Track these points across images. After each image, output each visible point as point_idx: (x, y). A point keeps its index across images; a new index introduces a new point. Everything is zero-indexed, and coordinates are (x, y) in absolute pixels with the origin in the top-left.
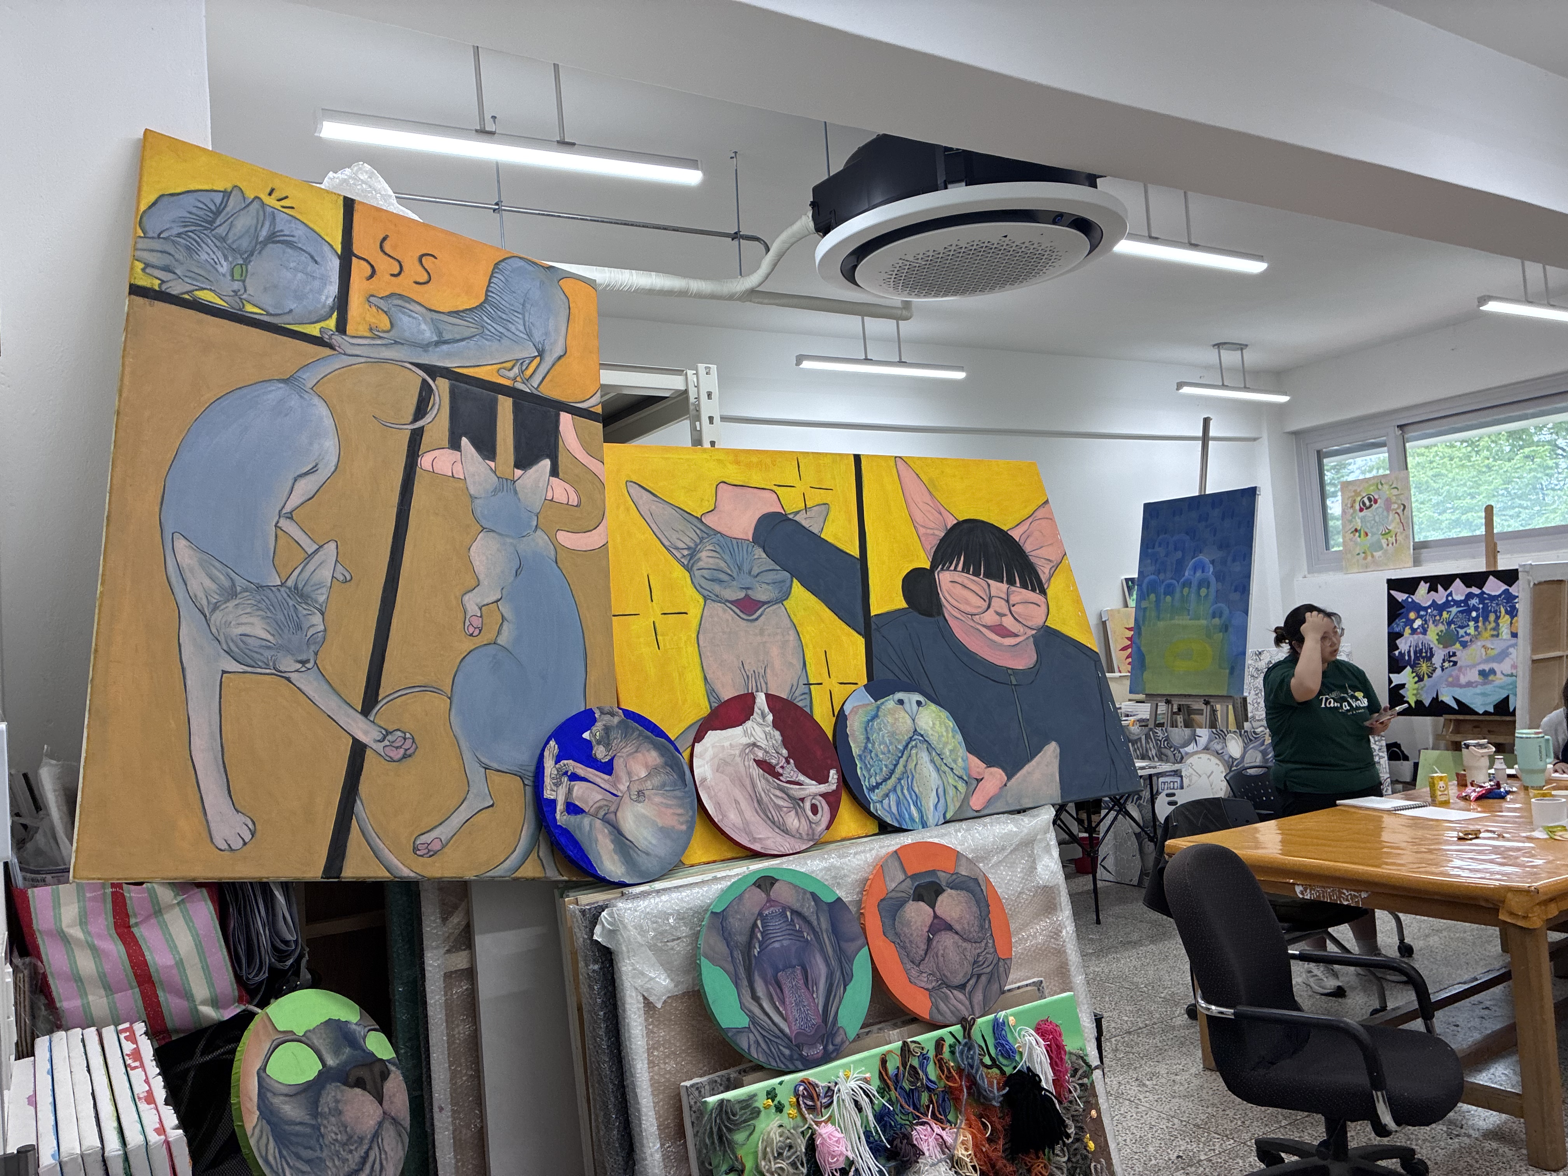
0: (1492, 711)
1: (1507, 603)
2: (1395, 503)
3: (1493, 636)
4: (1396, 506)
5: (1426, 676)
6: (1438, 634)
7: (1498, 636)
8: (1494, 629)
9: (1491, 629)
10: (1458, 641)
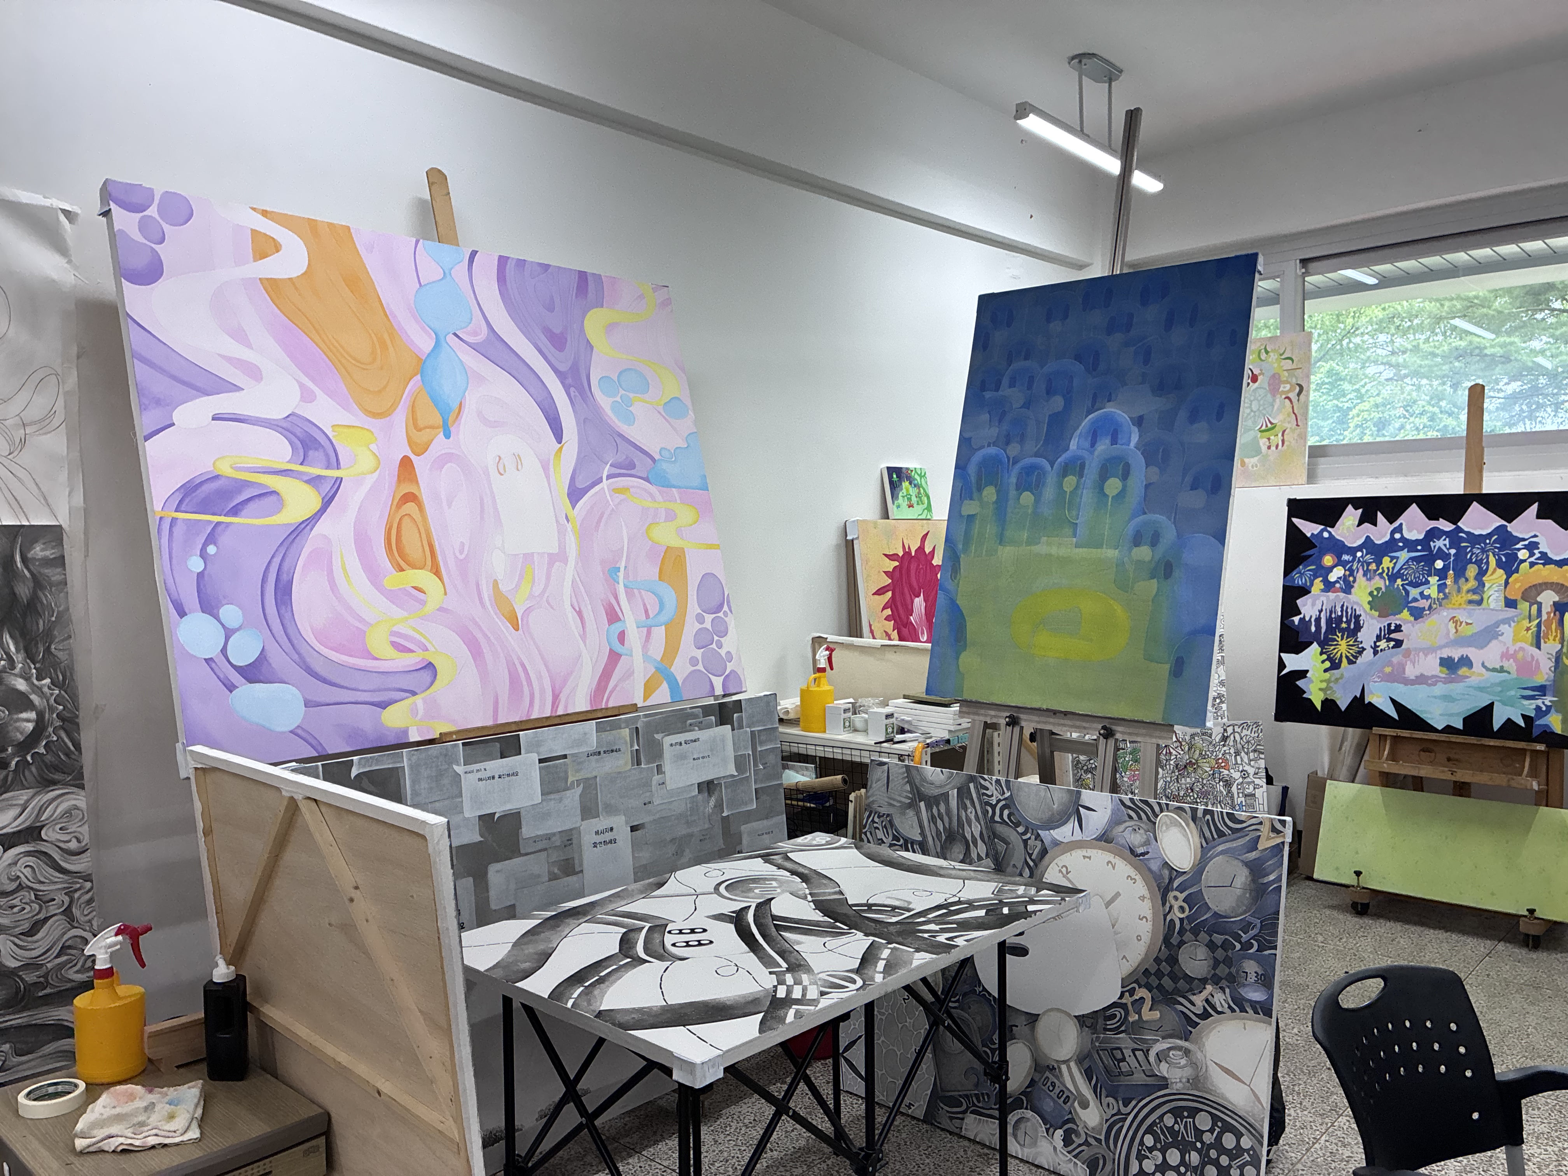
0: (1461, 728)
1: (1500, 549)
2: (1287, 382)
3: (1470, 602)
5: (1344, 660)
6: (1371, 594)
7: (1480, 602)
8: (1474, 591)
10: (1407, 606)
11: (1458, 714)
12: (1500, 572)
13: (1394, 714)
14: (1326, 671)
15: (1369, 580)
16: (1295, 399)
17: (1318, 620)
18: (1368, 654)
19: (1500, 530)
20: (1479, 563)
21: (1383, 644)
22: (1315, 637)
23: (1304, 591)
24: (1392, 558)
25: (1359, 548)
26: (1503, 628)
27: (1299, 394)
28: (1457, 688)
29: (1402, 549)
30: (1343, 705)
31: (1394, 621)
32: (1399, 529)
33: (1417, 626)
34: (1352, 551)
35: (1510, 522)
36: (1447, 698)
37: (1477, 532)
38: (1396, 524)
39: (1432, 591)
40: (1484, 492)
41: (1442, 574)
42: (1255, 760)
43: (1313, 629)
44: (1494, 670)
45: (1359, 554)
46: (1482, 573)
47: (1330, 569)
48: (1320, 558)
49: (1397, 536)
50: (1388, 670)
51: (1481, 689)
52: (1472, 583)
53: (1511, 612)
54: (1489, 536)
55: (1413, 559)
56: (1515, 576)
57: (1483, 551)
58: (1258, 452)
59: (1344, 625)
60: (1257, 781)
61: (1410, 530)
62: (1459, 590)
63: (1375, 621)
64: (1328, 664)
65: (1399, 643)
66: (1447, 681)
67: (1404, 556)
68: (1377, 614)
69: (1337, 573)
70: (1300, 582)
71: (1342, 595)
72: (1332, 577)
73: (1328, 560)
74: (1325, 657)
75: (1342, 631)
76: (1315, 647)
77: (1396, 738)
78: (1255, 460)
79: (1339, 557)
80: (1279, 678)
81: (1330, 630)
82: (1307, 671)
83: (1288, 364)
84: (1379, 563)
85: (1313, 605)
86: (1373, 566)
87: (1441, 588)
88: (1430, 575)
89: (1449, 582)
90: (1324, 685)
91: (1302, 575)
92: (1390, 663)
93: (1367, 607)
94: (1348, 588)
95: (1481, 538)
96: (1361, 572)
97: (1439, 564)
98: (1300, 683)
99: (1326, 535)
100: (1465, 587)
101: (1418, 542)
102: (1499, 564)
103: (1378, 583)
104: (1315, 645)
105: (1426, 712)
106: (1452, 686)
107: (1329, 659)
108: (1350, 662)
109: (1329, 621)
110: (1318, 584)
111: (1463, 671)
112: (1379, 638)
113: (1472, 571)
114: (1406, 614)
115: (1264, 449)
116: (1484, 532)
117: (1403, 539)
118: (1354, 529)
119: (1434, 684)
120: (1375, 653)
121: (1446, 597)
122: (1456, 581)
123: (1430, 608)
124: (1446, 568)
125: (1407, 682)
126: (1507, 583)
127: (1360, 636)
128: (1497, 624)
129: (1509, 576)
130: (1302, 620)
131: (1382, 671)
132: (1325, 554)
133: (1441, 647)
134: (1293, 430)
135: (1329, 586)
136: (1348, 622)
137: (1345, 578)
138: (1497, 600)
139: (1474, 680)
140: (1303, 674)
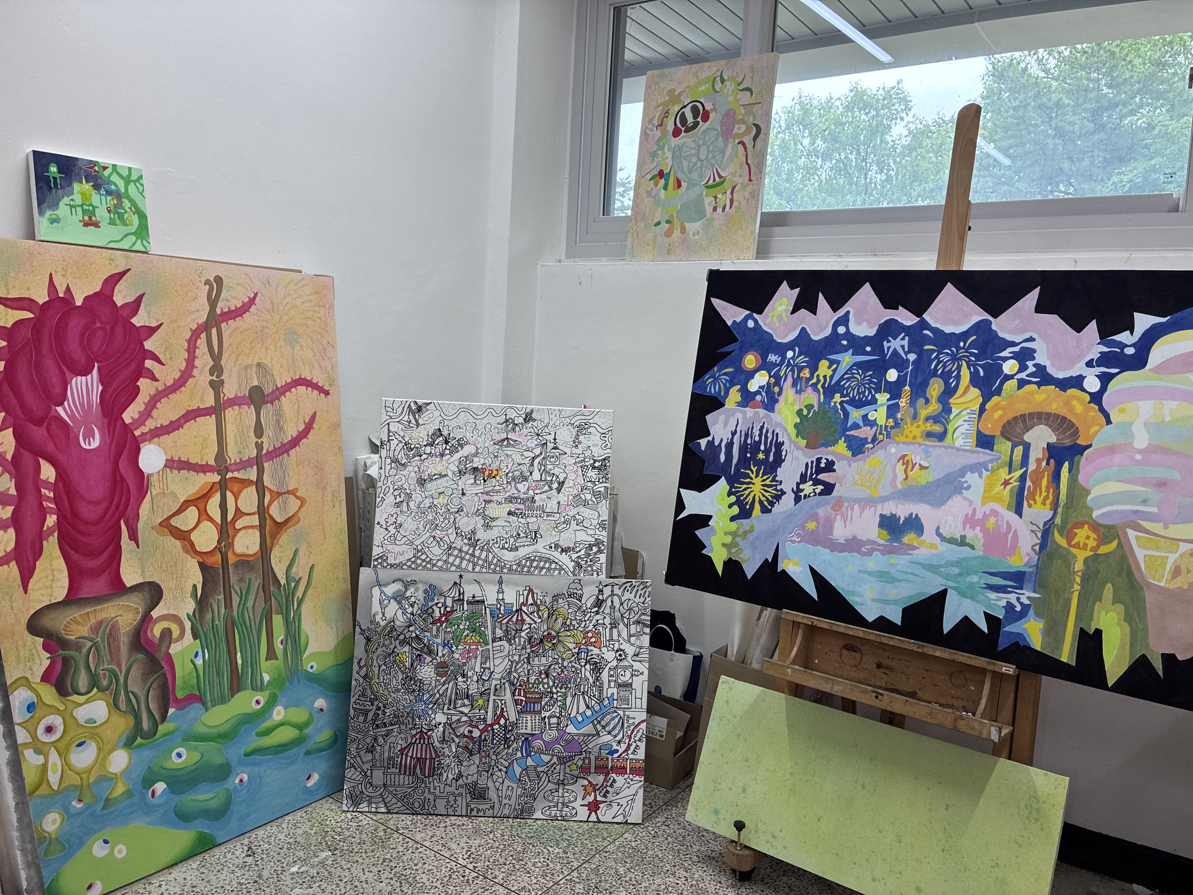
0: (898, 621)
1: (978, 357)
2: (743, 122)
3: (929, 435)
4: (743, 127)
5: (757, 506)
6: (799, 413)
7: (941, 437)
8: (935, 419)
9: (927, 419)
10: (844, 435)
11: (896, 602)
12: (975, 392)
13: (813, 592)
14: (733, 519)
15: (799, 392)
16: (749, 146)
17: (730, 445)
18: (788, 499)
19: (982, 327)
20: (946, 376)
21: (808, 488)
22: (723, 471)
23: (717, 404)
24: (832, 362)
25: (790, 346)
26: (971, 478)
27: (755, 139)
28: (899, 562)
29: (845, 349)
30: (750, 570)
31: (826, 454)
32: (844, 320)
33: (854, 465)
34: (781, 349)
35: (995, 316)
36: (884, 577)
37: (948, 329)
38: (841, 312)
39: (879, 415)
40: (965, 268)
41: (895, 390)
42: (638, 635)
43: (722, 458)
44: (952, 541)
45: (790, 354)
46: (949, 392)
47: (751, 374)
48: (741, 358)
49: (841, 330)
50: (811, 526)
51: (932, 568)
52: (934, 407)
53: (984, 455)
54: (965, 335)
55: (858, 365)
56: (995, 399)
57: (955, 358)
58: (701, 214)
59: (761, 456)
60: (637, 666)
61: (858, 323)
62: (915, 417)
63: (799, 454)
64: (736, 510)
65: (828, 489)
66: (888, 551)
67: (847, 359)
68: (803, 443)
69: (760, 380)
70: (712, 390)
71: (762, 412)
72: (753, 386)
73: (750, 361)
74: (733, 499)
75: (758, 463)
76: (722, 485)
77: (812, 629)
78: (696, 226)
79: (764, 356)
80: (675, 522)
81: (744, 462)
82: (710, 517)
83: (745, 98)
84: (814, 368)
85: (726, 424)
86: (806, 373)
87: (893, 410)
88: (878, 390)
89: (903, 402)
90: (728, 539)
91: (716, 379)
92: (814, 517)
93: (793, 432)
94: (771, 404)
95: (951, 339)
96: (790, 380)
97: (892, 375)
98: (700, 533)
99: (751, 324)
100: (924, 413)
101: (867, 340)
102: (975, 381)
103: (811, 397)
104: (723, 480)
105: (853, 593)
106: (894, 559)
107: (739, 503)
108: (765, 510)
109: (743, 448)
110: (734, 396)
111: (909, 538)
112: (803, 479)
113: (936, 387)
114: (841, 447)
115: (709, 210)
116: (958, 330)
117: (848, 335)
118: (786, 316)
119: (869, 553)
120: (797, 500)
121: (897, 425)
122: (912, 402)
123: (874, 439)
124: (900, 382)
125: (834, 546)
126: (982, 409)
127: (782, 473)
128: (962, 472)
129: (986, 398)
130: (710, 444)
131: (803, 527)
132: (746, 352)
133: (883, 500)
134: (744, 187)
135: (747, 398)
136: (767, 452)
137: (768, 389)
138: (966, 436)
139: (922, 553)
140: (703, 520)
